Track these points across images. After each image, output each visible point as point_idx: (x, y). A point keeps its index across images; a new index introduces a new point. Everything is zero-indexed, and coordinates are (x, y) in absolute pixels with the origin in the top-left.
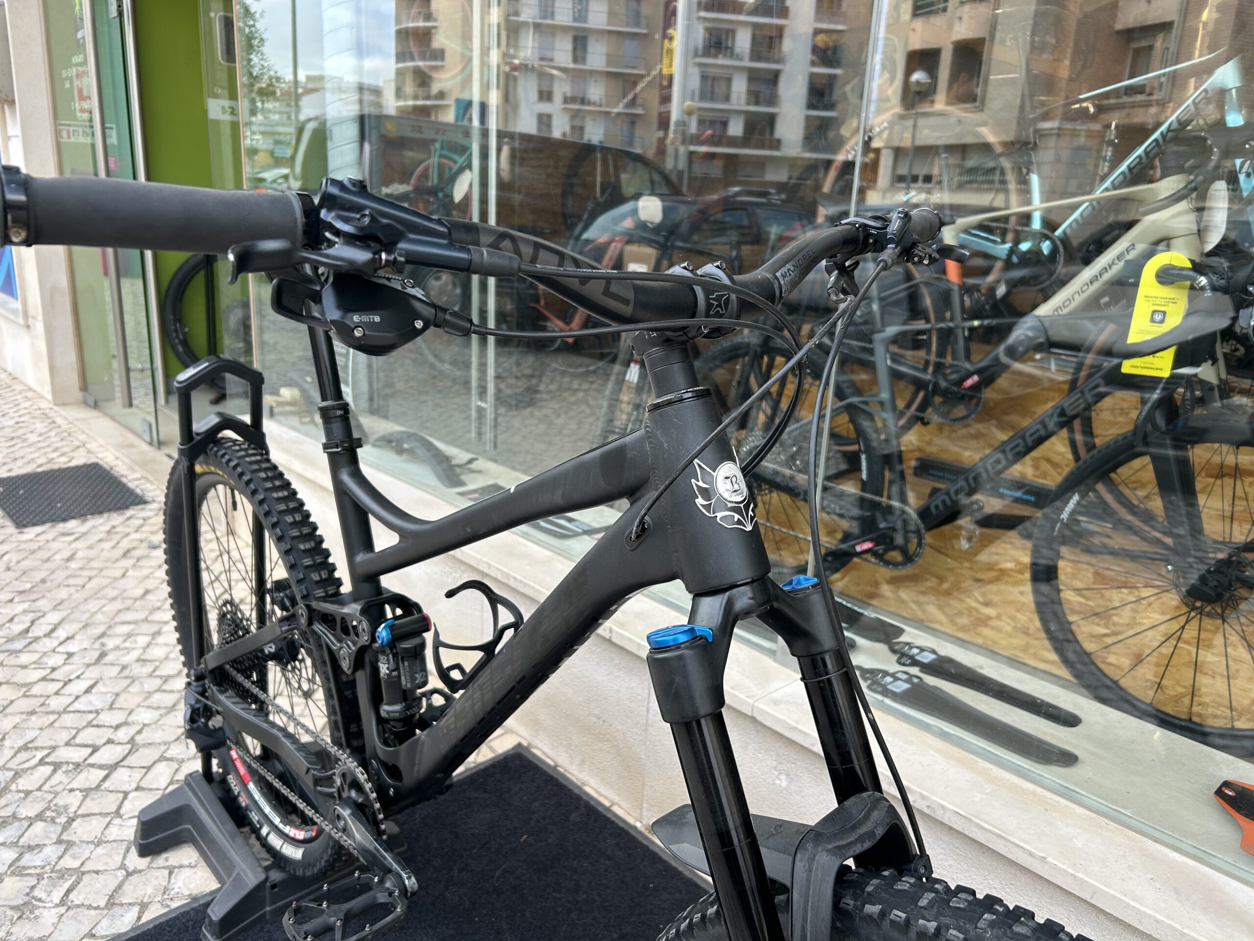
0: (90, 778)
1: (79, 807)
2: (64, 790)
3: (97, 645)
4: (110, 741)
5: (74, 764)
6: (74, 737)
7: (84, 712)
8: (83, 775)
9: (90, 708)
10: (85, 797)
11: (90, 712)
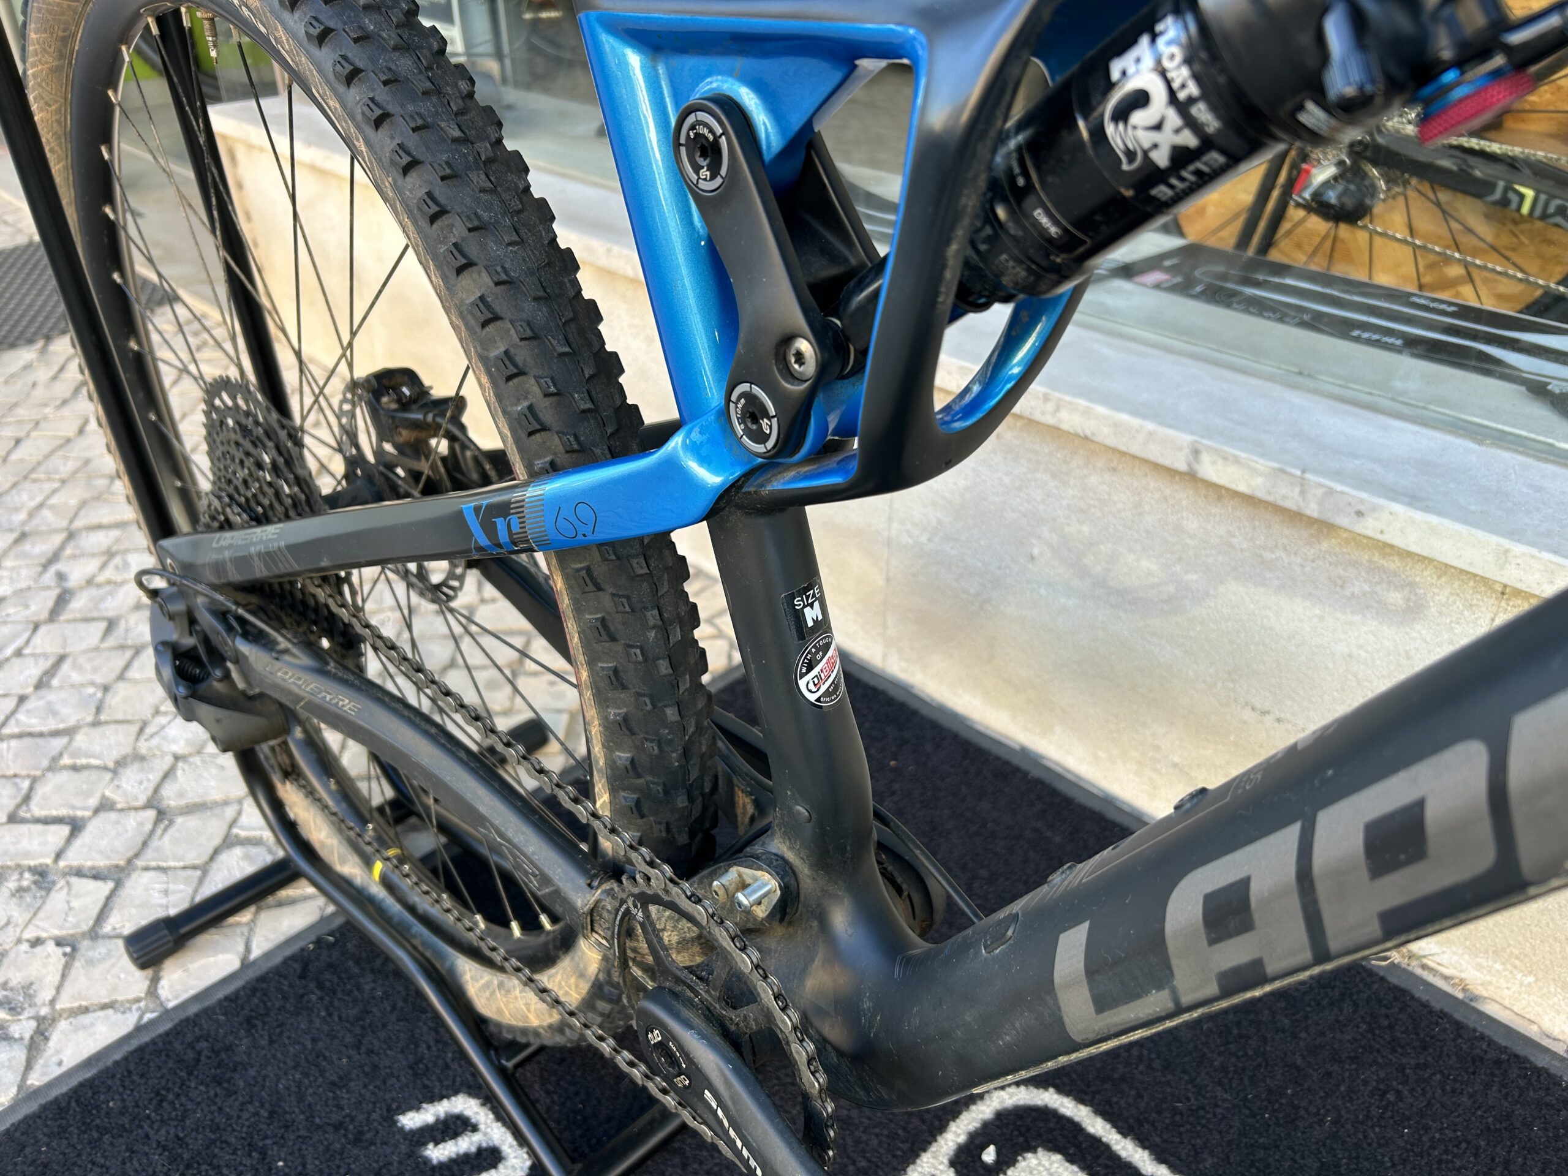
0: (75, 904)
1: (59, 989)
2: (19, 941)
3: (49, 577)
4: (105, 806)
5: (33, 870)
6: (27, 799)
7: (41, 735)
8: (58, 898)
9: (52, 725)
10: (71, 958)
11: (56, 734)
